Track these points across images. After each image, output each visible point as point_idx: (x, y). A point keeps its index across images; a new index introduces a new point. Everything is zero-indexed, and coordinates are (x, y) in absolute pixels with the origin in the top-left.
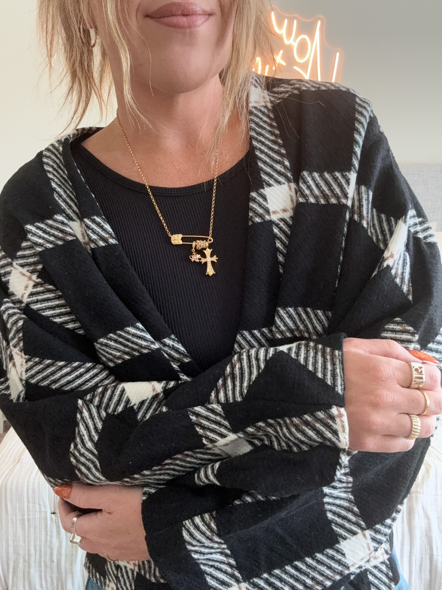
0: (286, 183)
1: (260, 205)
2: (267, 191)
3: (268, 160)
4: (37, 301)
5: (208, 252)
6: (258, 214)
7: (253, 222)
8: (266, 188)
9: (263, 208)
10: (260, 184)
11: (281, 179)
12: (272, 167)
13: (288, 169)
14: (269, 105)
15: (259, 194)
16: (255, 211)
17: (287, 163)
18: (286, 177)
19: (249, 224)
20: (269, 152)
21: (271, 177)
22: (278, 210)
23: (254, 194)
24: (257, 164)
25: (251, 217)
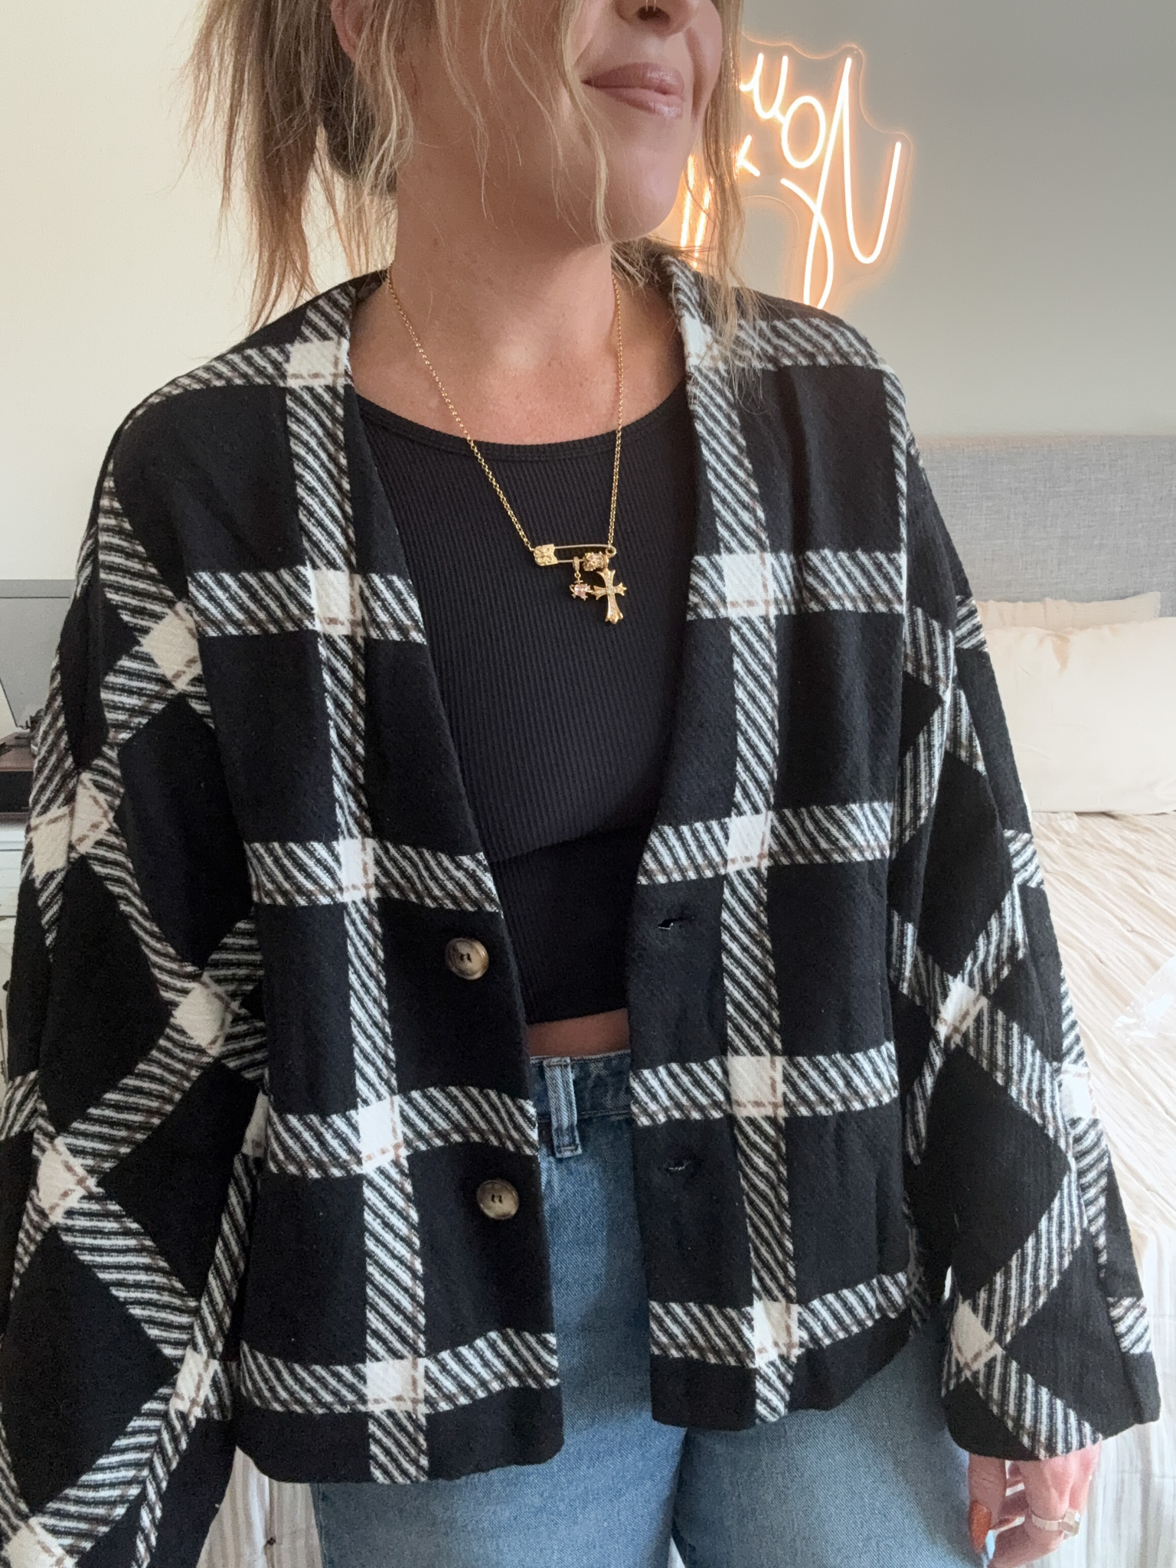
0: (758, 551)
1: (713, 586)
2: (724, 560)
3: (729, 498)
5: (608, 575)
6: (709, 603)
7: (699, 615)
8: (723, 554)
9: (716, 592)
10: (714, 545)
11: (749, 542)
12: (735, 514)
13: (761, 525)
14: (722, 367)
15: (711, 562)
16: (702, 596)
17: (761, 514)
18: (758, 540)
19: (689, 618)
20: (731, 481)
21: (734, 533)
22: (740, 602)
23: (702, 560)
24: (711, 501)
25: (696, 605)
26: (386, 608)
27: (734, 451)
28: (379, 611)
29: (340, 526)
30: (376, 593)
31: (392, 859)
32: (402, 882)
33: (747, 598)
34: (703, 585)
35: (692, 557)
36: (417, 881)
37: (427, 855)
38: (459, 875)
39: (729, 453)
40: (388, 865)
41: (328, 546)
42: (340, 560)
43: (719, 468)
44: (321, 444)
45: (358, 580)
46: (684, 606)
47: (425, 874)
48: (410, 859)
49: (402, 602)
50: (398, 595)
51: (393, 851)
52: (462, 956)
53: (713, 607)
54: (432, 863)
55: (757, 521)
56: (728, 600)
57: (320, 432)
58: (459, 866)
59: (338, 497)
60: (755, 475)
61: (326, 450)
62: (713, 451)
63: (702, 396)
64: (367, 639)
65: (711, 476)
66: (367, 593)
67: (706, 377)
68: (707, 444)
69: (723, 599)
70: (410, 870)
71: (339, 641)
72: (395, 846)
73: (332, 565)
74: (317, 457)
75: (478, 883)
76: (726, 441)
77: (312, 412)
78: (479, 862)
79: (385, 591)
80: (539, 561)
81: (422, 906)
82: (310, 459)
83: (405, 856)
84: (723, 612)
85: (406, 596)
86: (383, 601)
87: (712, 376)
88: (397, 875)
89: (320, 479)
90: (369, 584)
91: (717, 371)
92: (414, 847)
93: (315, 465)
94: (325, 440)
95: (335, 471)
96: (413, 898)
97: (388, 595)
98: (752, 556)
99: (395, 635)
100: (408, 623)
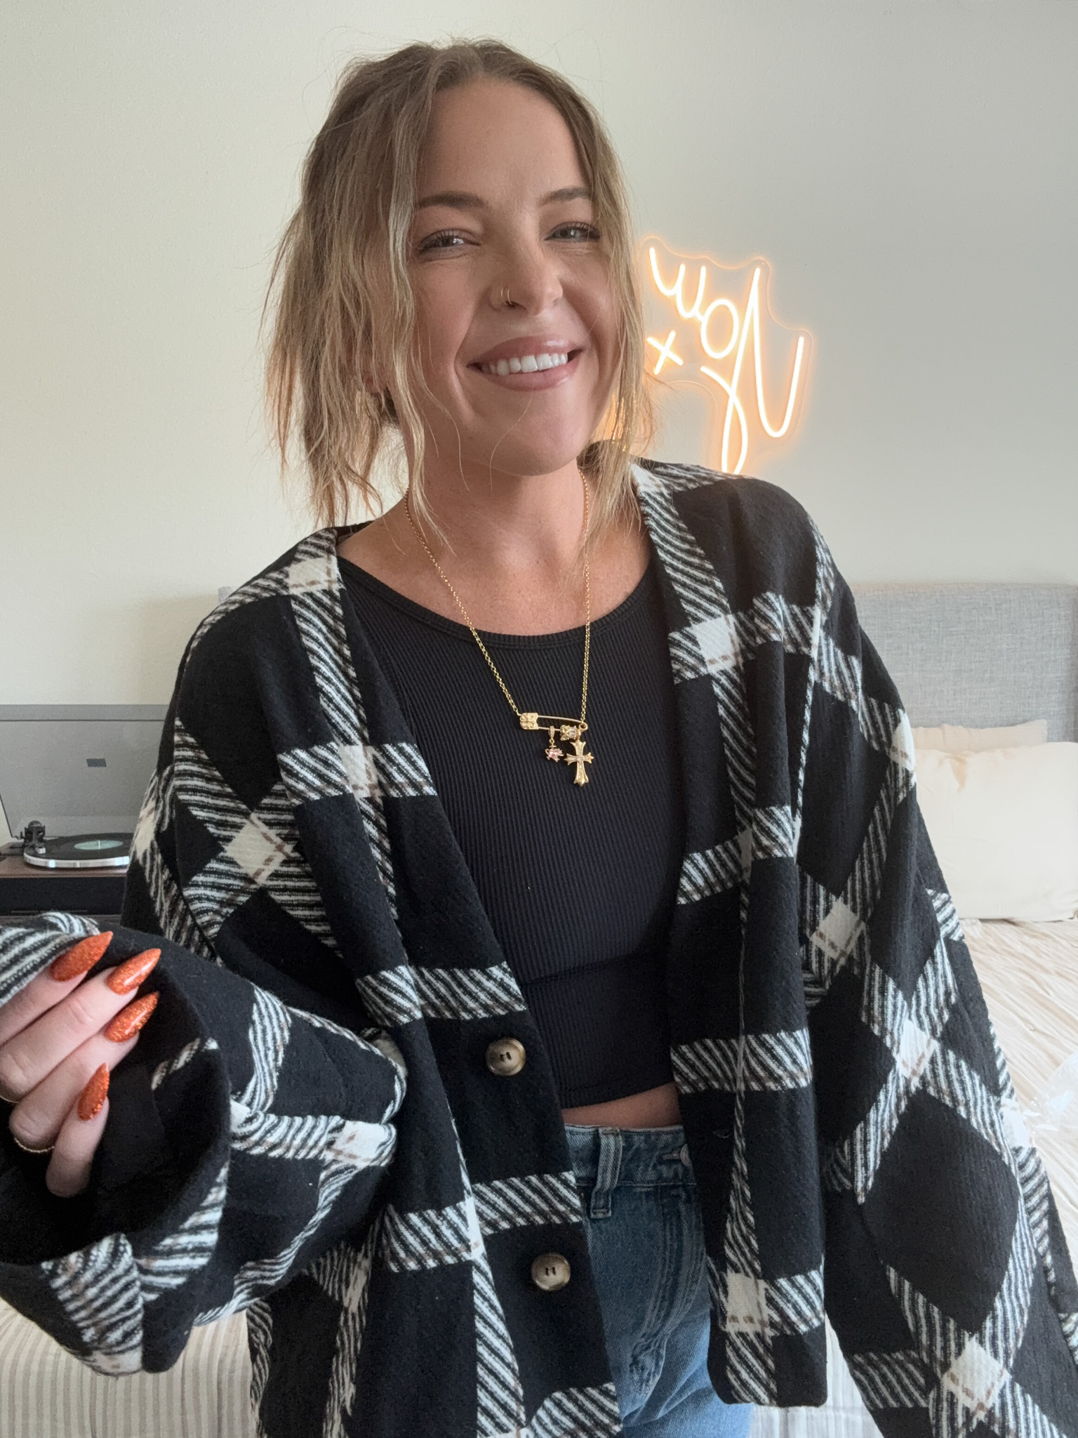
0: (722, 615)
1: (689, 652)
2: (695, 630)
3: (688, 582)
4: (284, 890)
5: (579, 746)
6: (689, 667)
7: (682, 678)
8: (693, 625)
9: (694, 656)
10: (683, 620)
11: (714, 609)
12: (696, 591)
13: (721, 593)
14: (665, 492)
15: (684, 634)
16: (682, 662)
17: (719, 584)
18: (721, 605)
19: (675, 683)
20: (688, 569)
21: (698, 606)
22: (717, 658)
23: (676, 636)
24: (673, 588)
25: (679, 671)
26: (401, 771)
27: (686, 547)
28: (396, 775)
29: (353, 708)
30: (390, 760)
31: (428, 982)
32: (437, 1002)
33: (721, 654)
34: (681, 653)
35: (666, 635)
36: (450, 999)
37: (460, 974)
38: (490, 985)
39: (682, 550)
40: (424, 988)
41: (345, 726)
42: (354, 736)
43: (675, 563)
44: (327, 639)
45: (371, 750)
46: (670, 674)
47: (459, 991)
48: (443, 981)
49: (413, 764)
50: (408, 758)
51: (427, 974)
52: (502, 1056)
53: (693, 669)
54: (465, 980)
55: (717, 590)
56: (706, 659)
57: (324, 629)
58: (490, 977)
59: (348, 683)
60: (708, 557)
61: (332, 644)
62: (668, 552)
63: (653, 513)
64: (387, 799)
65: (669, 571)
66: (383, 761)
67: (655, 499)
68: (662, 548)
69: (701, 660)
70: (443, 990)
71: (361, 803)
72: (430, 971)
73: (348, 741)
74: (326, 650)
75: (505, 988)
76: (677, 543)
77: (315, 613)
78: (505, 971)
79: (398, 757)
80: (523, 725)
81: (458, 1022)
82: (321, 652)
83: (438, 978)
84: (703, 670)
85: (415, 758)
86: (398, 765)
87: (659, 498)
88: (432, 997)
89: (332, 670)
90: (384, 753)
91: (662, 495)
92: (445, 968)
93: (326, 657)
94: (329, 636)
95: (341, 661)
96: (448, 1015)
97: (401, 760)
98: (718, 619)
99: (411, 792)
100: (420, 780)
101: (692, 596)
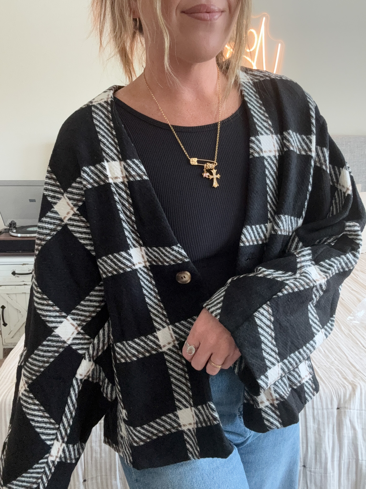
0: (271, 134)
1: (257, 146)
2: (260, 137)
3: (259, 119)
4: (73, 225)
5: (214, 171)
6: (257, 152)
7: (253, 156)
8: (260, 136)
9: (259, 148)
10: (256, 133)
11: (268, 132)
12: (262, 123)
13: (271, 126)
15: (256, 138)
16: (254, 150)
17: (270, 123)
18: (270, 131)
19: (250, 157)
20: (259, 114)
21: (262, 129)
22: (267, 151)
23: (253, 138)
24: (253, 119)
25: (252, 153)
26: (134, 170)
27: (259, 105)
28: (132, 172)
29: (114, 147)
30: (129, 166)
31: (151, 253)
32: (156, 259)
33: (269, 149)
34: (254, 146)
35: (249, 138)
36: (160, 258)
37: (162, 249)
38: (173, 253)
39: (257, 106)
40: (150, 255)
41: (111, 154)
42: (116, 158)
43: (255, 110)
44: (104, 120)
45: (123, 163)
46: (248, 154)
47: (162, 255)
48: (156, 252)
49: (139, 167)
50: (137, 165)
51: (150, 250)
52: (182, 277)
53: (258, 153)
54: (164, 251)
55: (269, 125)
56: (263, 150)
57: (103, 116)
58: (173, 250)
59: (112, 137)
60: (266, 111)
61: (106, 122)
62: (252, 105)
63: (246, 90)
64: (129, 182)
65: (252, 112)
66: (127, 166)
67: (246, 84)
68: (250, 103)
69: (261, 150)
70: (157, 255)
71: (119, 184)
72: (151, 248)
73: (113, 160)
74: (103, 125)
75: (181, 254)
76: (255, 102)
77: (100, 110)
78: (179, 247)
79: (132, 165)
80: (191, 163)
81: (164, 266)
82: (101, 126)
83: (154, 251)
84: (262, 154)
85: (139, 165)
86: (132, 168)
88: (153, 257)
89: (105, 132)
90: (127, 163)
91: (249, 83)
92: (157, 247)
93: (103, 128)
94: (105, 119)
95: (110, 129)
96: (160, 264)
97: (133, 166)
98: (269, 136)
99: (138, 178)
100: (142, 174)
101: (260, 125)
